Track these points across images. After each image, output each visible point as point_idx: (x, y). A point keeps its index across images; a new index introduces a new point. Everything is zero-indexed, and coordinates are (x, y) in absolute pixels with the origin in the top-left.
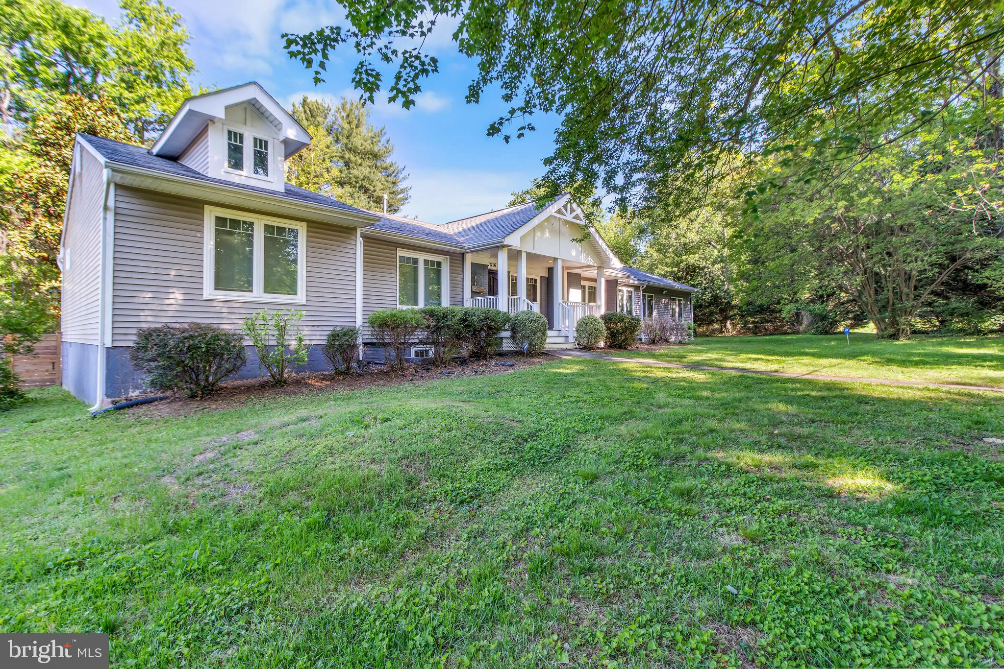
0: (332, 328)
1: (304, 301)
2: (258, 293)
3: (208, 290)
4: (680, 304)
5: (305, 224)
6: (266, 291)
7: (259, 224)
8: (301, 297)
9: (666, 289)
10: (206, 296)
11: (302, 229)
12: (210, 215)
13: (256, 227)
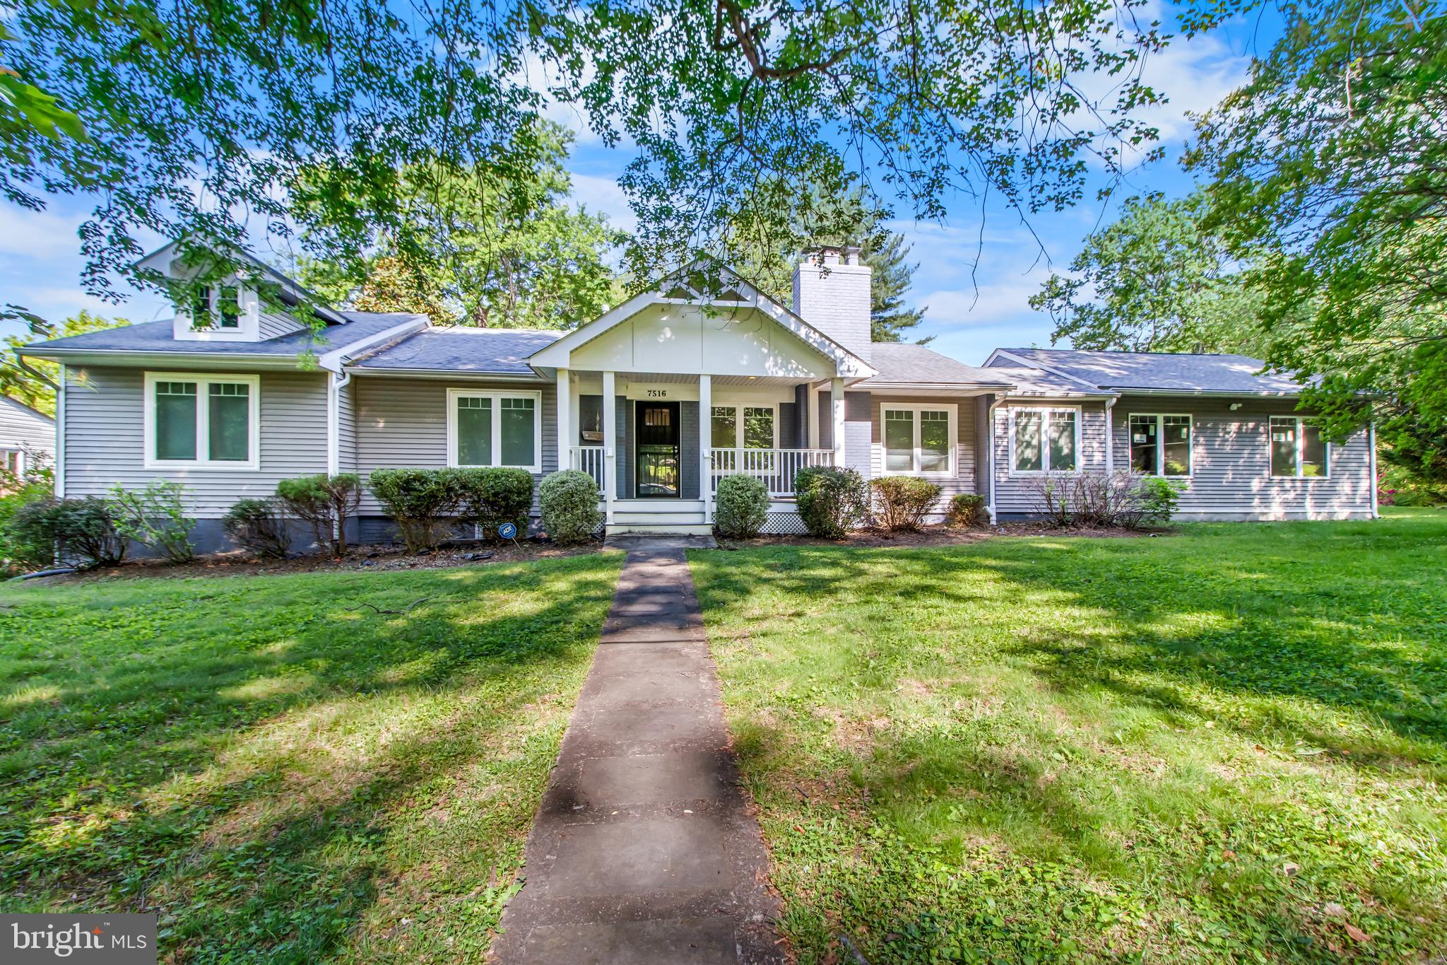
0: (238, 499)
1: (257, 468)
2: (202, 460)
3: (150, 460)
4: (1311, 433)
5: (257, 378)
6: (213, 457)
7: (203, 383)
8: (253, 463)
9: (1236, 400)
10: (147, 466)
11: (254, 383)
12: (151, 380)
13: (199, 388)
